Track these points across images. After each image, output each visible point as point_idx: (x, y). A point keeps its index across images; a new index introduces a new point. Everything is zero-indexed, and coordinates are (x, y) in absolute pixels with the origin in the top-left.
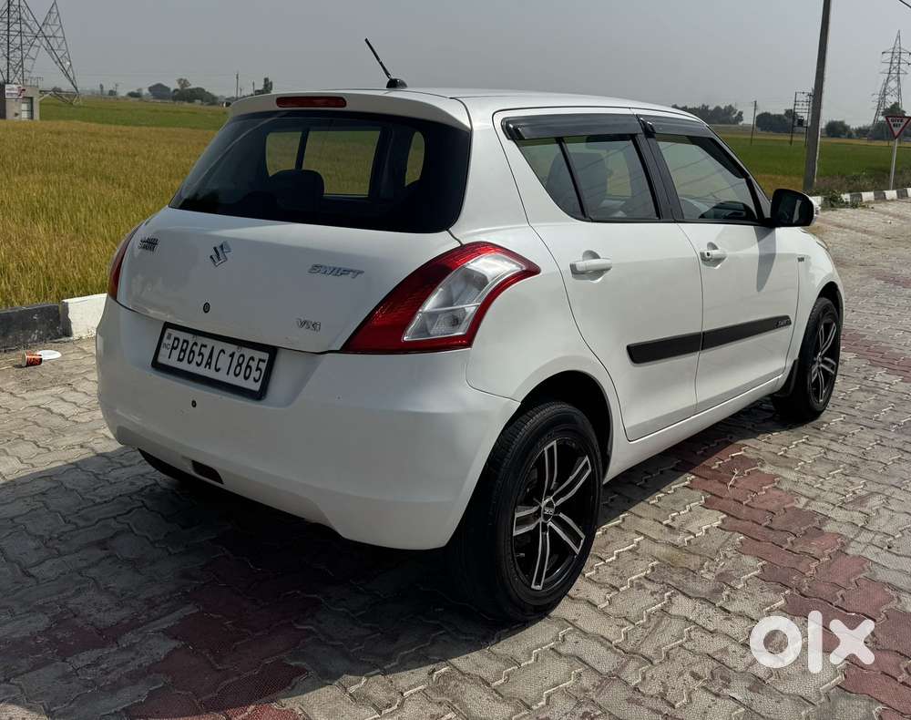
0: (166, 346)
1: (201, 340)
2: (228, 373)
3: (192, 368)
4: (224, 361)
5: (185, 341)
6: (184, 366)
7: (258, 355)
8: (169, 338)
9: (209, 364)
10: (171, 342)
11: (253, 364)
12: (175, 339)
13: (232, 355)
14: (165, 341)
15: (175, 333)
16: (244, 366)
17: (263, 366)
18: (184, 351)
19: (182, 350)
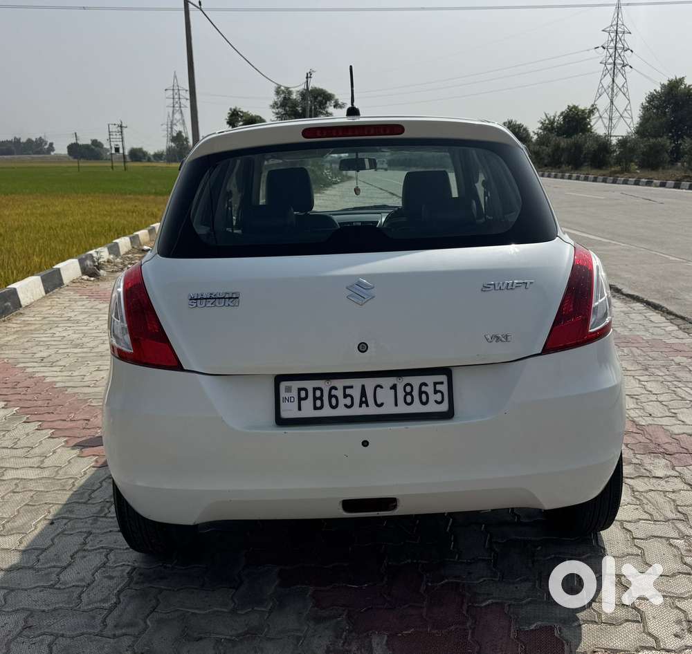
0: (289, 400)
1: (340, 384)
2: (396, 405)
3: (341, 411)
4: (385, 396)
5: (315, 389)
6: (327, 412)
7: (430, 380)
8: (288, 389)
9: (364, 402)
10: (294, 393)
11: (430, 390)
12: (300, 390)
13: (394, 387)
14: (283, 394)
15: (296, 385)
16: (416, 393)
17: (444, 388)
18: (321, 398)
19: (315, 399)
